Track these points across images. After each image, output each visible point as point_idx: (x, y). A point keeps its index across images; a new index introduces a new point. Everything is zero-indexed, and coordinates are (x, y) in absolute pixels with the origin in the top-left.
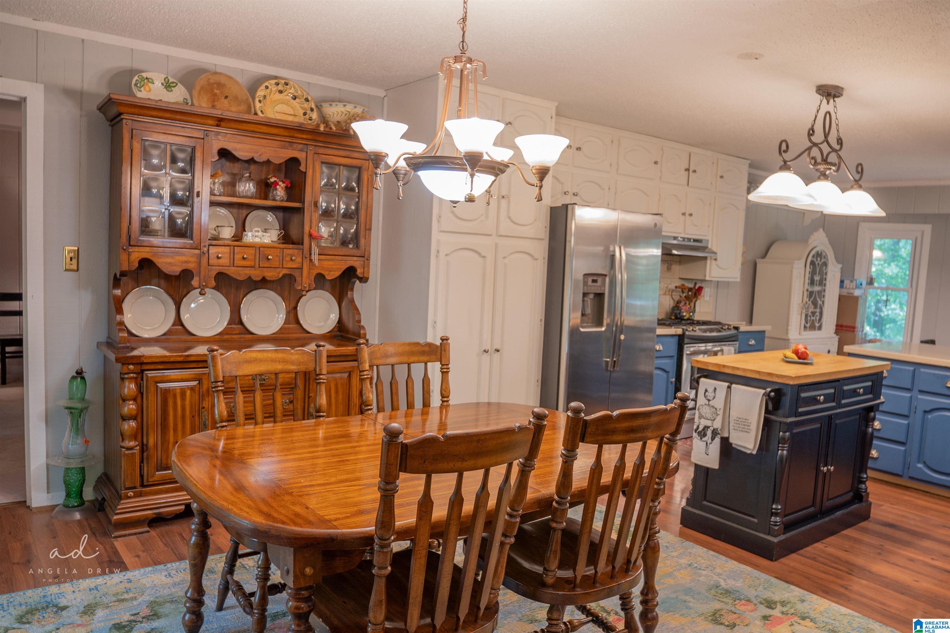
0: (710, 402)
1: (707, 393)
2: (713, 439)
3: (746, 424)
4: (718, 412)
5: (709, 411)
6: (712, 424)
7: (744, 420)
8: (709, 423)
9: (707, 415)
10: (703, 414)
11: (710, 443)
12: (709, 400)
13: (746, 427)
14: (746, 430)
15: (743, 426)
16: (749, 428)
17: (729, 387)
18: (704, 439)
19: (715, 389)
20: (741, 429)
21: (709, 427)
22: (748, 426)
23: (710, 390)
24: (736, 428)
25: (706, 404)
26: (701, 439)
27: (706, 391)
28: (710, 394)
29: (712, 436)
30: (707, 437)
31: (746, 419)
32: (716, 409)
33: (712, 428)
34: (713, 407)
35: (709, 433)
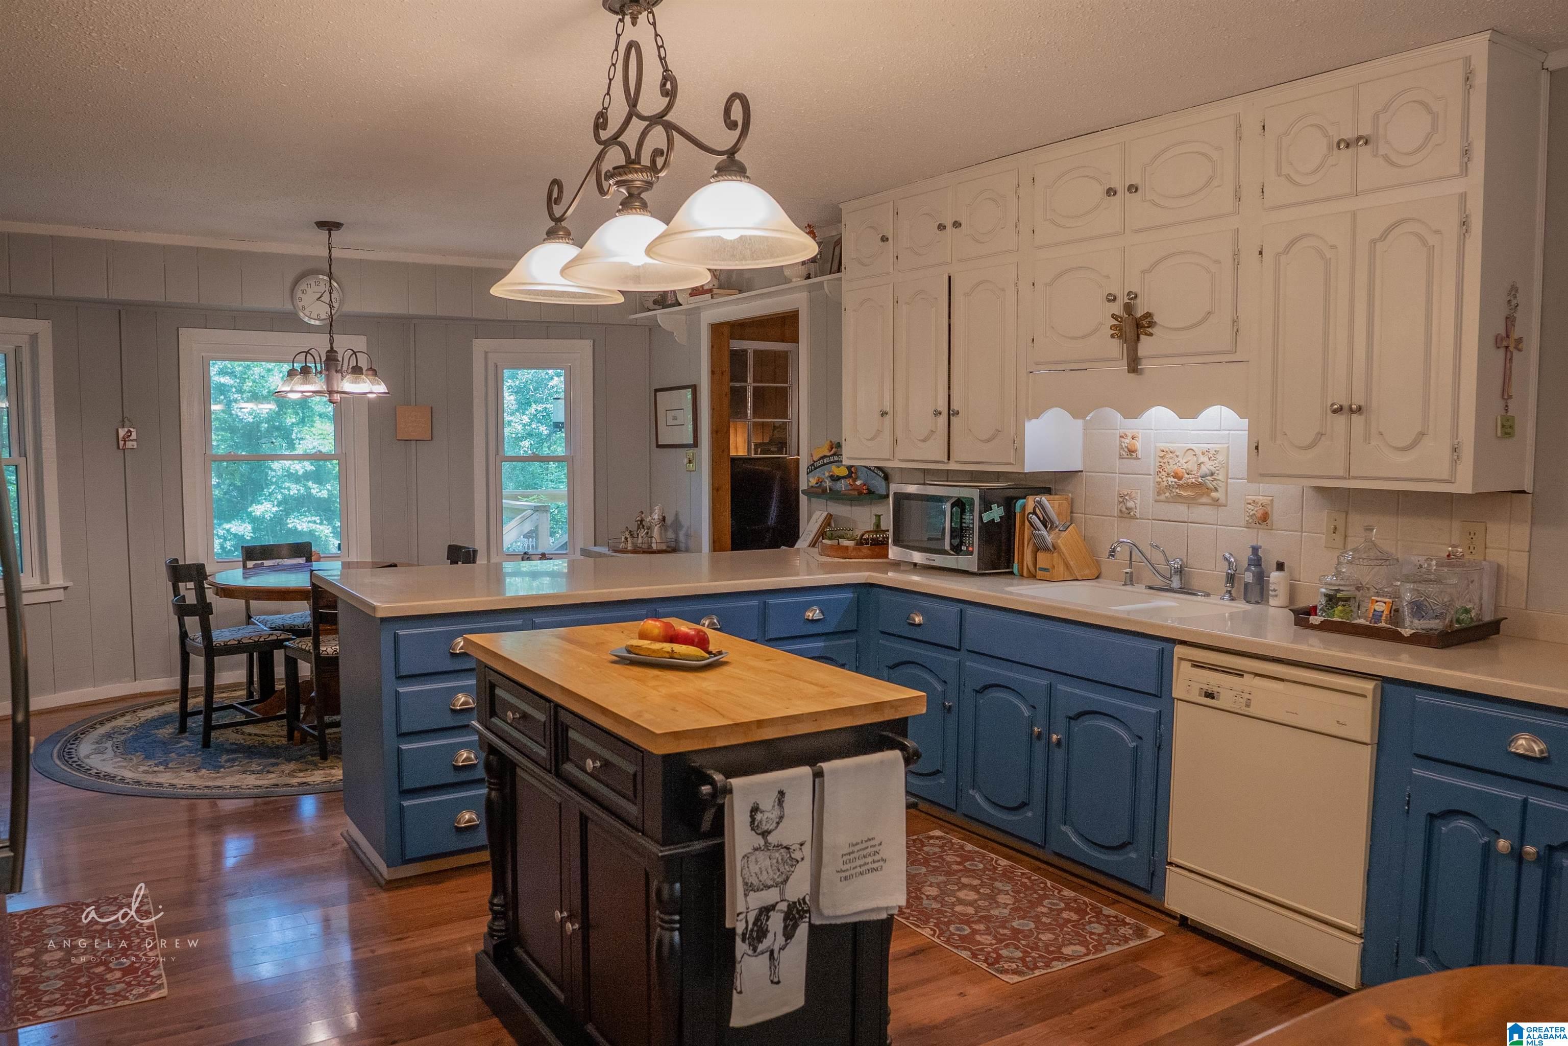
0: (770, 838)
1: (759, 816)
2: (789, 934)
3: (869, 850)
4: (797, 855)
5: (768, 862)
6: (782, 893)
7: (864, 845)
8: (770, 896)
9: (764, 877)
10: (754, 880)
11: (782, 948)
12: (765, 834)
13: (869, 860)
14: (870, 866)
15: (862, 862)
16: (877, 857)
17: (818, 775)
18: (761, 947)
19: (782, 793)
20: (858, 870)
21: (773, 907)
22: (877, 852)
23: (767, 803)
24: (847, 874)
25: (756, 849)
26: (755, 950)
27: (755, 810)
28: (767, 817)
29: (785, 927)
30: (770, 936)
31: (869, 840)
32: (787, 848)
33: (783, 906)
34: (779, 846)
35: (776, 923)
